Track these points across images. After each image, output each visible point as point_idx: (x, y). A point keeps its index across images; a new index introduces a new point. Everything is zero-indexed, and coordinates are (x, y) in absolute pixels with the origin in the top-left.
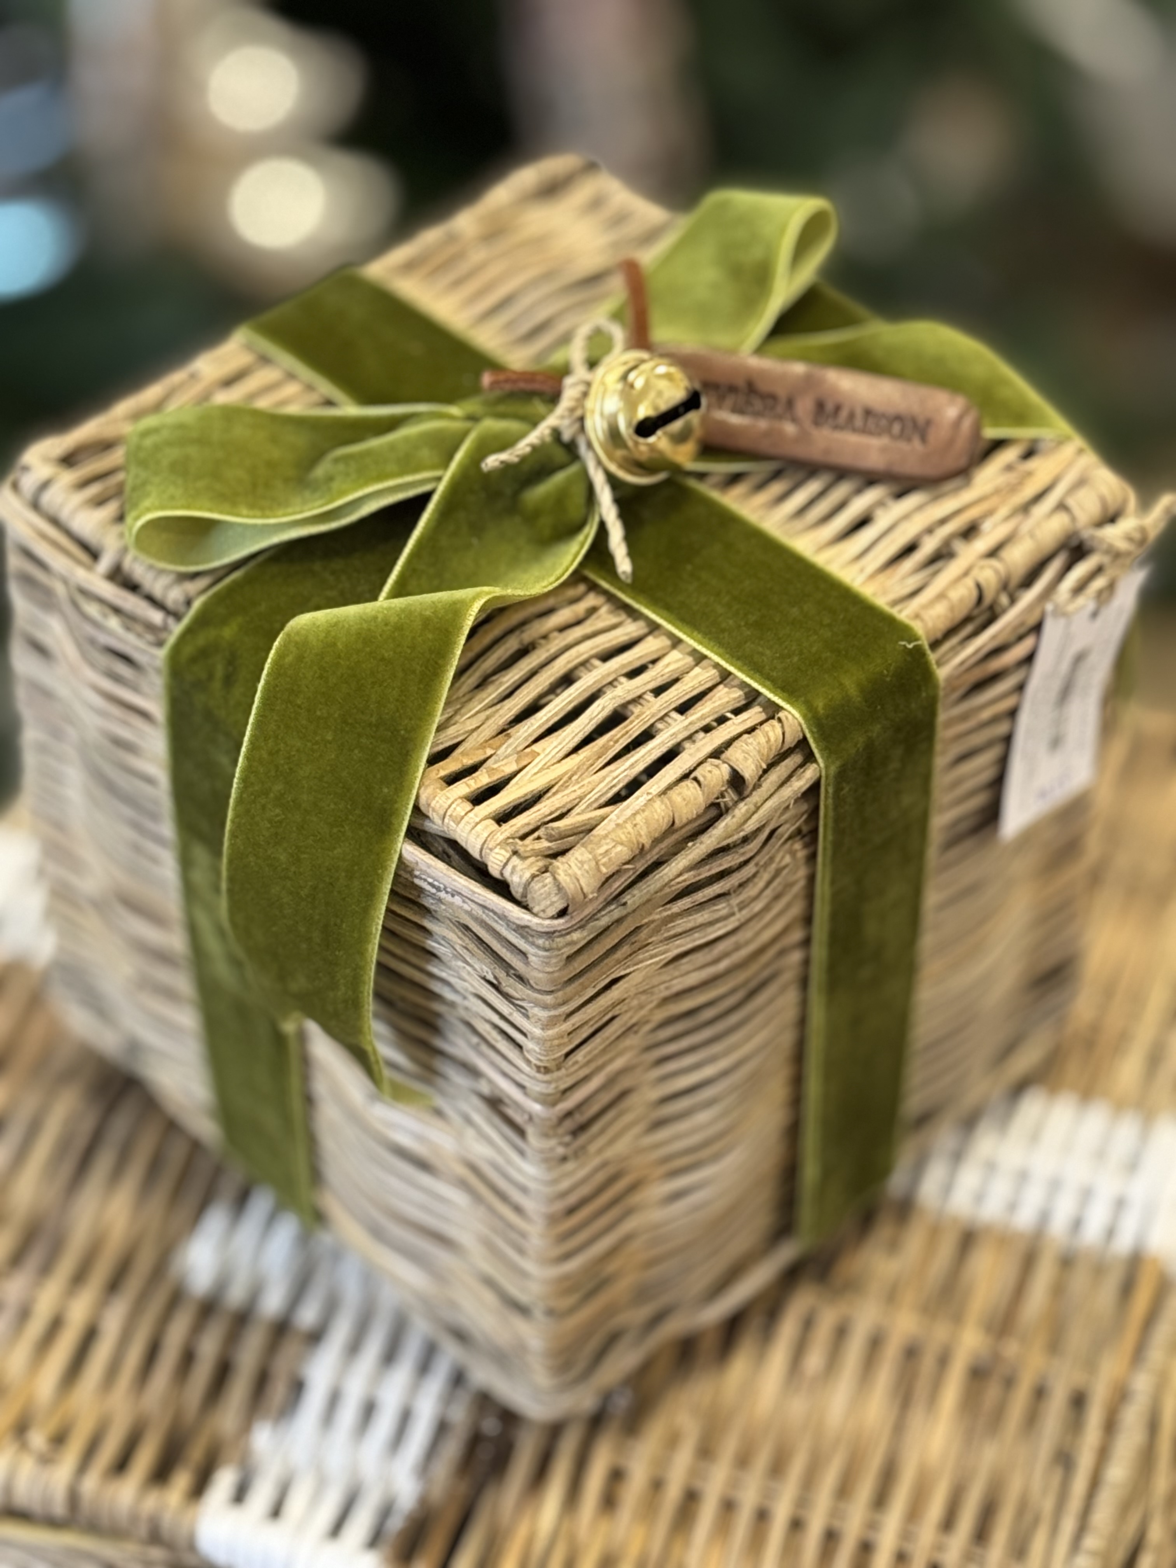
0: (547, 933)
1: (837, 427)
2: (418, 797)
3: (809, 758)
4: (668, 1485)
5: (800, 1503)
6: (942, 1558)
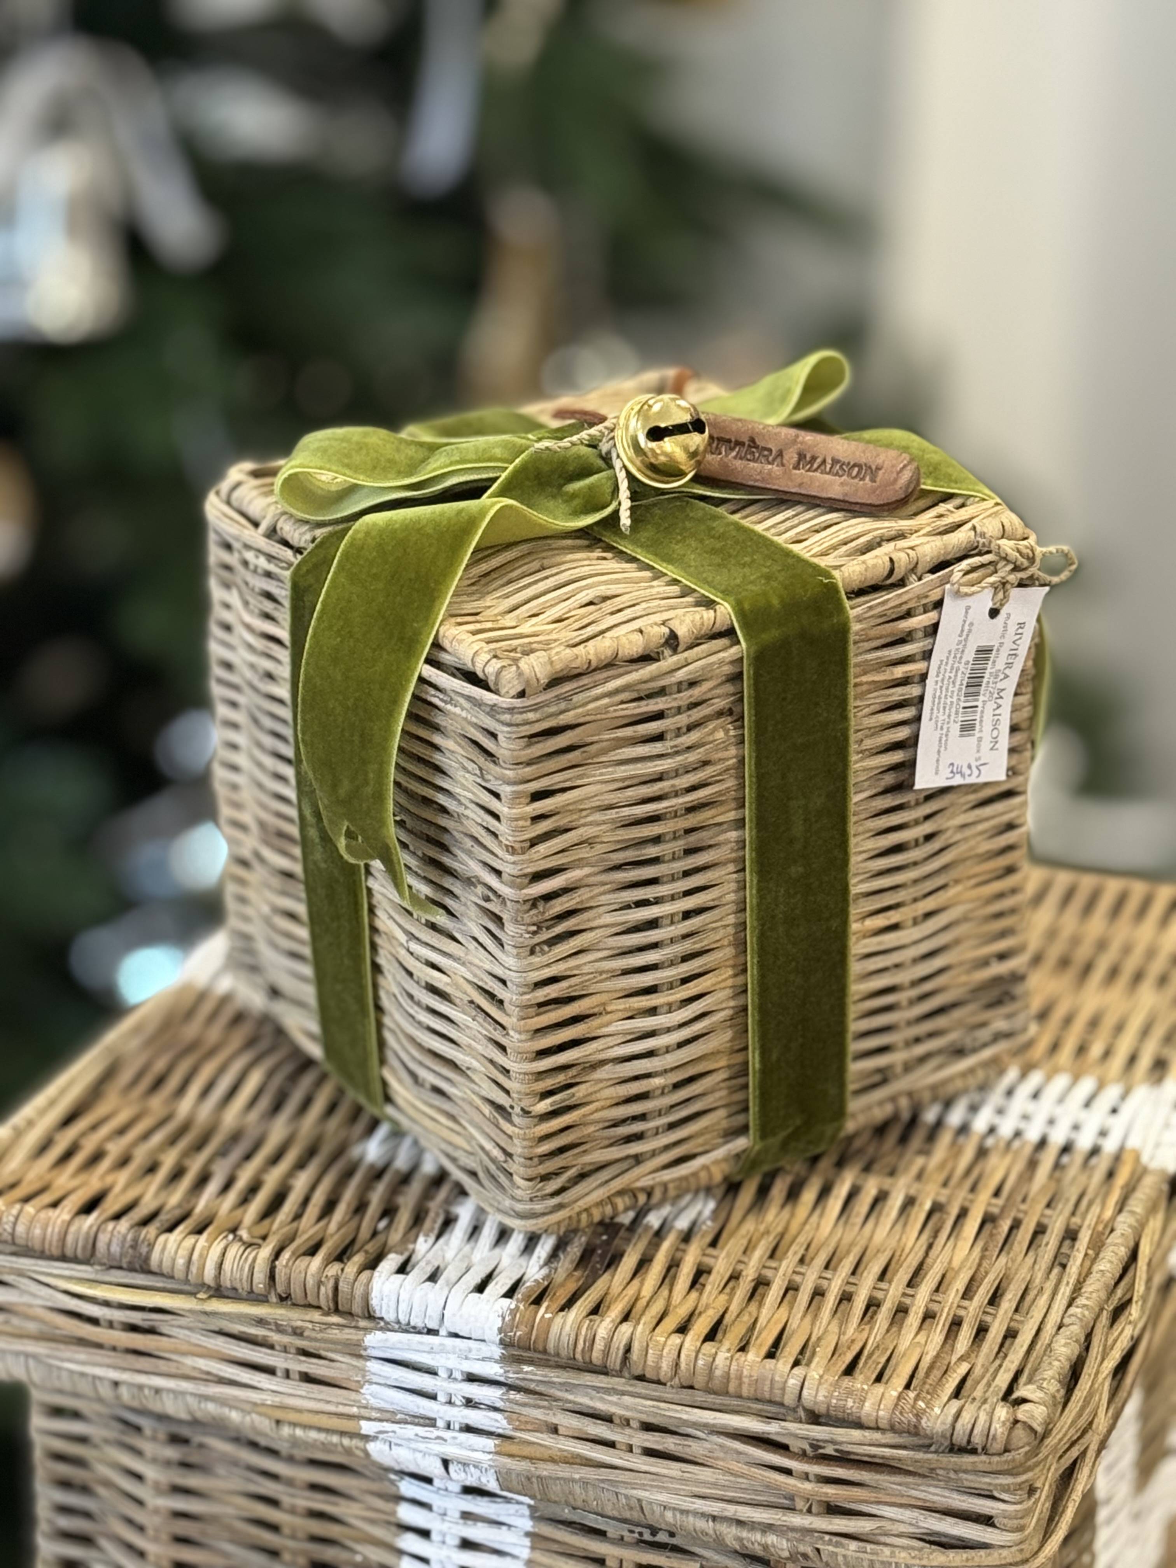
0: (509, 709)
1: (812, 470)
2: (438, 631)
3: (737, 642)
4: (744, 1273)
5: (848, 1283)
6: (962, 1313)
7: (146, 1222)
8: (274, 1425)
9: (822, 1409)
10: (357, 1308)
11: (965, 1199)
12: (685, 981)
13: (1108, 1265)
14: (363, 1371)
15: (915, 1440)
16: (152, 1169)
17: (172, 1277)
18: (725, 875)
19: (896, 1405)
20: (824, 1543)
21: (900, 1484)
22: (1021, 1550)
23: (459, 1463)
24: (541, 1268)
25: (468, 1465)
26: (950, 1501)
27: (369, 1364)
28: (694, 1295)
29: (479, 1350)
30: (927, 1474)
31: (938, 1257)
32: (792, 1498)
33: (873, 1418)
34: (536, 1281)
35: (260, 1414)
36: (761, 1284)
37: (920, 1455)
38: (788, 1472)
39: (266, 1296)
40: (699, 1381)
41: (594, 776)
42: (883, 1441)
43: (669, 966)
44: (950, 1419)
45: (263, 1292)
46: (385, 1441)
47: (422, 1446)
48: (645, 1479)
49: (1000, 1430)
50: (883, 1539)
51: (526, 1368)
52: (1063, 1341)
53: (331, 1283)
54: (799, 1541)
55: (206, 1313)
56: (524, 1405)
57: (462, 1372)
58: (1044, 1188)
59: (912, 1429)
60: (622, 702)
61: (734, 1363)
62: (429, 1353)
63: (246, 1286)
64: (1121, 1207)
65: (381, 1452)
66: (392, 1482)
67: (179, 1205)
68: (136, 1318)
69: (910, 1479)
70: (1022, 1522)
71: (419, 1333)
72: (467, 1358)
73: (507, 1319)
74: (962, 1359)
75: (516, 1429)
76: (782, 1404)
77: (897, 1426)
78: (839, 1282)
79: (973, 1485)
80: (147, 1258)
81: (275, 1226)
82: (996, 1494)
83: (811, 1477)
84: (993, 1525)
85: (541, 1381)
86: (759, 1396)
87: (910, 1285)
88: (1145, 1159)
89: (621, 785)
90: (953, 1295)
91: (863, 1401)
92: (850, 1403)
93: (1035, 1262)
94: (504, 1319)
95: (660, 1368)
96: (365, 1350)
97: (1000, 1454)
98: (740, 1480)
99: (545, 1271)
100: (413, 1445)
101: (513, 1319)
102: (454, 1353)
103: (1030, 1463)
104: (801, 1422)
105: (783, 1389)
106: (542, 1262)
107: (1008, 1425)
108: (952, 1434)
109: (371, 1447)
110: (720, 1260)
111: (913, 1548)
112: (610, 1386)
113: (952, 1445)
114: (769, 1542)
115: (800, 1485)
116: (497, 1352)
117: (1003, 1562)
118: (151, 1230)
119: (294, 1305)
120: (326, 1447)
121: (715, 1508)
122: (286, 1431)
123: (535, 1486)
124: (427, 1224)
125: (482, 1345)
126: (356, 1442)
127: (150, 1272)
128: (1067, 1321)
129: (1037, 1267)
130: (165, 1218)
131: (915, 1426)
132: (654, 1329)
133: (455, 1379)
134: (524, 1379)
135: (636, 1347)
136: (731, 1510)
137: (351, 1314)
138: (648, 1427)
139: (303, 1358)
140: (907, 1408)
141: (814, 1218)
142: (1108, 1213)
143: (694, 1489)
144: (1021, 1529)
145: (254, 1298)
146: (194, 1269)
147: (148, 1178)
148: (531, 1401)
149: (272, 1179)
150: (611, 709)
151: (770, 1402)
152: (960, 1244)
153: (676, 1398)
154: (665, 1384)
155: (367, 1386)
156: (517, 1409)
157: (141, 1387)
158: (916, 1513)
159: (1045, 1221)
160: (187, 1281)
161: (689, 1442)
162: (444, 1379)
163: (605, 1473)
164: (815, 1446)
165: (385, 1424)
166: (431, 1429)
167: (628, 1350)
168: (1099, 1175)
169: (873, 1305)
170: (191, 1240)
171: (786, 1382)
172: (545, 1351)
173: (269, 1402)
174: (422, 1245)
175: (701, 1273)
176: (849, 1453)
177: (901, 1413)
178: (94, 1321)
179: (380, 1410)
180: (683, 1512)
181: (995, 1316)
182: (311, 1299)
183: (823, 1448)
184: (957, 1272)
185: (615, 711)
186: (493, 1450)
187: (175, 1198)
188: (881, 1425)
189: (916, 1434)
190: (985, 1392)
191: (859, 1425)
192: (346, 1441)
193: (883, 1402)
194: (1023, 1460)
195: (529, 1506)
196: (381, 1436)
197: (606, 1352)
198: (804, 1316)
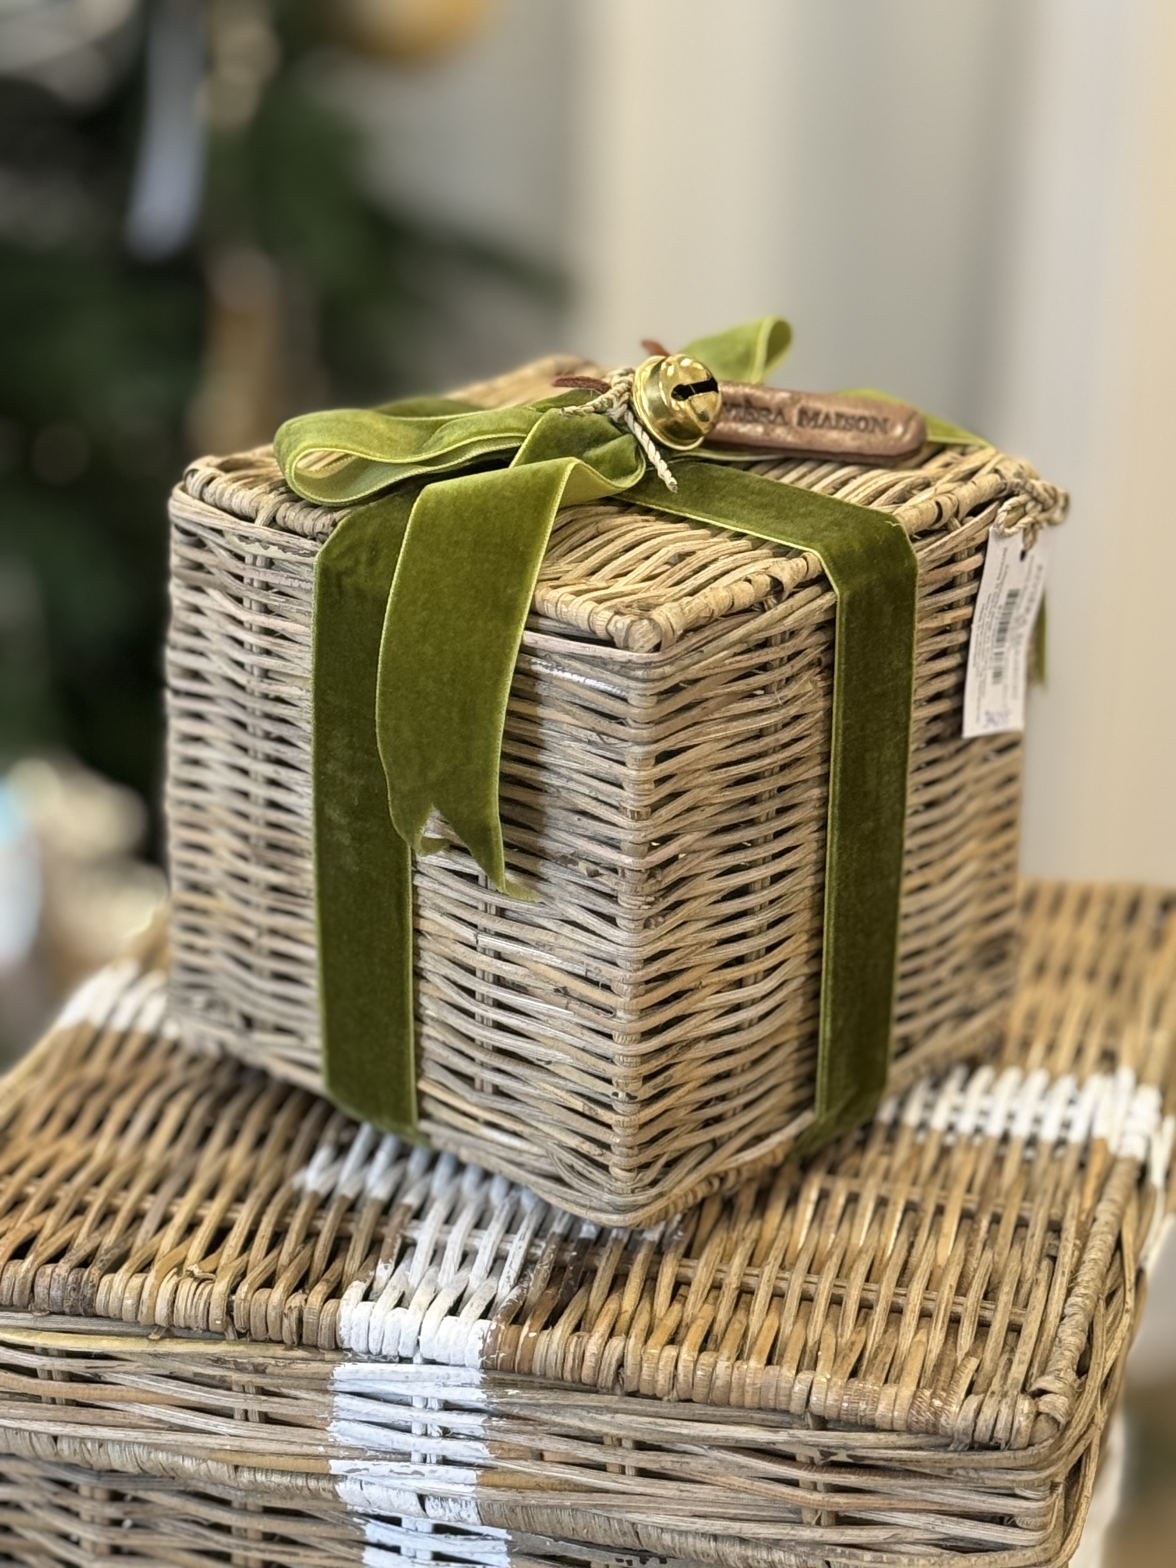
0: (646, 664)
1: (816, 426)
3: (829, 588)
4: (727, 1281)
5: (835, 1286)
6: (959, 1309)
7: (85, 1264)
8: (232, 1471)
9: (832, 1414)
10: (323, 1339)
11: (939, 1197)
12: (770, 949)
13: (1100, 1254)
14: (330, 1406)
15: (933, 1440)
16: (80, 1210)
17: (121, 1319)
18: (807, 835)
19: (912, 1404)
20: (836, 1556)
21: (913, 1488)
22: (1046, 1549)
23: (435, 1498)
24: (512, 1288)
25: (447, 1499)
26: (968, 1502)
27: (336, 1399)
28: (677, 1307)
29: (458, 1376)
30: (946, 1475)
31: (922, 1254)
32: (798, 1511)
33: (888, 1420)
34: (510, 1300)
35: (217, 1461)
36: (745, 1292)
37: (940, 1455)
38: (794, 1483)
39: (223, 1334)
40: (699, 1392)
41: (709, 734)
42: (899, 1443)
43: (759, 933)
44: (971, 1415)
45: (220, 1329)
46: (355, 1480)
47: (397, 1483)
48: (641, 1502)
49: (1024, 1424)
50: (897, 1548)
51: (511, 1392)
52: (1070, 1331)
53: (294, 1315)
54: (808, 1555)
55: (156, 1356)
56: (508, 1431)
57: (439, 1400)
58: (1016, 1181)
59: (931, 1429)
60: (735, 655)
61: (736, 1371)
62: (403, 1382)
63: (202, 1325)
64: (1099, 1194)
65: (352, 1492)
66: (357, 1526)
67: (116, 1245)
68: (78, 1366)
69: (926, 1482)
70: (1044, 1519)
71: (391, 1362)
72: (445, 1385)
73: (488, 1340)
74: (968, 1355)
75: (498, 1458)
76: (787, 1412)
77: (915, 1425)
78: (827, 1286)
79: (994, 1484)
80: (92, 1300)
81: (223, 1261)
82: (1018, 1491)
83: (820, 1487)
84: (1014, 1525)
85: (527, 1404)
86: (763, 1404)
87: (899, 1284)
88: (1113, 1147)
89: (729, 742)
90: (947, 1291)
91: (875, 1402)
92: (862, 1405)
93: (1022, 1255)
94: (485, 1340)
95: (656, 1381)
96: (332, 1384)
97: (1025, 1449)
98: (742, 1495)
99: (516, 1291)
100: (387, 1482)
101: (496, 1339)
102: (431, 1381)
103: (1054, 1456)
104: (808, 1429)
105: (789, 1396)
106: (512, 1282)
107: (1032, 1416)
108: (974, 1431)
109: (341, 1488)
110: (700, 1269)
111: (932, 1555)
112: (602, 1405)
113: (973, 1441)
114: (776, 1560)
115: (809, 1496)
116: (478, 1376)
117: (1028, 1563)
118: (94, 1271)
119: (255, 1341)
120: (289, 1492)
121: (718, 1526)
122: (246, 1477)
123: (520, 1517)
124: (385, 1250)
125: (461, 1371)
126: (324, 1484)
127: (96, 1316)
128: (1068, 1311)
129: (1026, 1260)
130: (103, 1257)
131: (934, 1425)
132: (646, 1342)
133: (432, 1409)
134: (508, 1404)
135: (630, 1361)
136: (736, 1528)
137: (316, 1347)
138: (641, 1446)
139: (264, 1398)
140: (924, 1406)
141: (787, 1224)
142: (1088, 1203)
143: (694, 1508)
144: (1043, 1527)
145: (210, 1335)
146: (144, 1309)
147: (78, 1219)
148: (515, 1427)
149: (212, 1214)
150: (727, 662)
151: (774, 1410)
152: (942, 1240)
153: (674, 1412)
154: (660, 1399)
155: (334, 1423)
156: (498, 1436)
157: (83, 1440)
158: (931, 1518)
159: (1026, 1214)
160: (137, 1323)
161: (687, 1459)
162: (420, 1410)
163: (598, 1499)
164: (825, 1454)
165: (356, 1461)
166: (407, 1464)
167: (621, 1365)
168: (1069, 1166)
169: (866, 1307)
170: (137, 1280)
171: (792, 1387)
172: (530, 1373)
173: (228, 1447)
174: (382, 1271)
175: (680, 1285)
176: (863, 1458)
177: (918, 1412)
178: (31, 1373)
179: (349, 1448)
180: (681, 1533)
181: (995, 1310)
182: (273, 1334)
183: (835, 1454)
184: (945, 1270)
185: (731, 663)
186: (475, 1481)
187: (110, 1238)
188: (896, 1427)
189: (935, 1433)
190: (1002, 1386)
191: (872, 1428)
192: (312, 1484)
193: (898, 1402)
194: (1047, 1453)
195: (507, 1542)
196: (350, 1475)
197: (597, 1369)
198: (795, 1323)
